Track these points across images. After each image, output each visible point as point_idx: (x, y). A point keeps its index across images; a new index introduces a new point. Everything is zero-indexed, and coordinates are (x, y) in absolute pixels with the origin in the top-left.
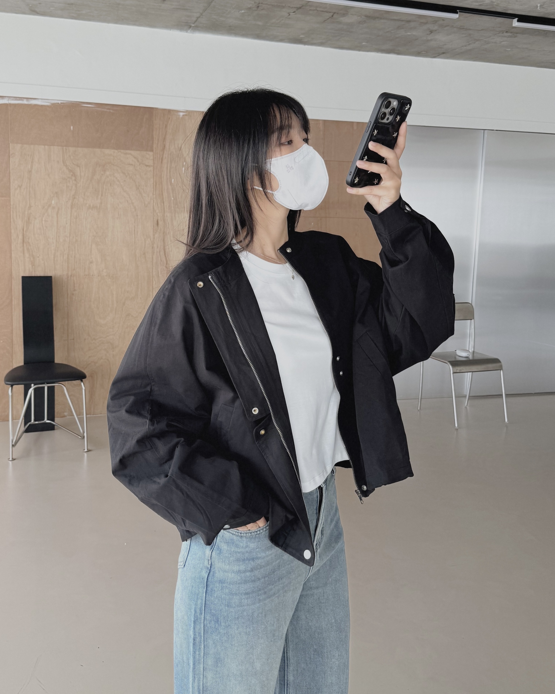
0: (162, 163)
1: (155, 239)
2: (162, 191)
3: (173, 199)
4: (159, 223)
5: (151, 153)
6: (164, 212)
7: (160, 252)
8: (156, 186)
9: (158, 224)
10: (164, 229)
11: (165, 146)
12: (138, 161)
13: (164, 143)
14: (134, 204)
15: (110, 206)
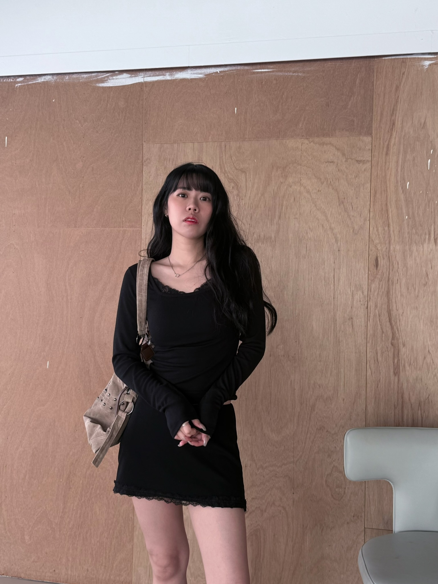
0: (387, 154)
1: (371, 291)
2: (387, 204)
3: (407, 217)
4: (379, 262)
5: (367, 139)
6: (389, 243)
7: (379, 316)
8: (375, 196)
9: (377, 265)
10: (389, 274)
11: (394, 124)
12: (344, 155)
13: (393, 118)
14: (335, 231)
15: (293, 236)
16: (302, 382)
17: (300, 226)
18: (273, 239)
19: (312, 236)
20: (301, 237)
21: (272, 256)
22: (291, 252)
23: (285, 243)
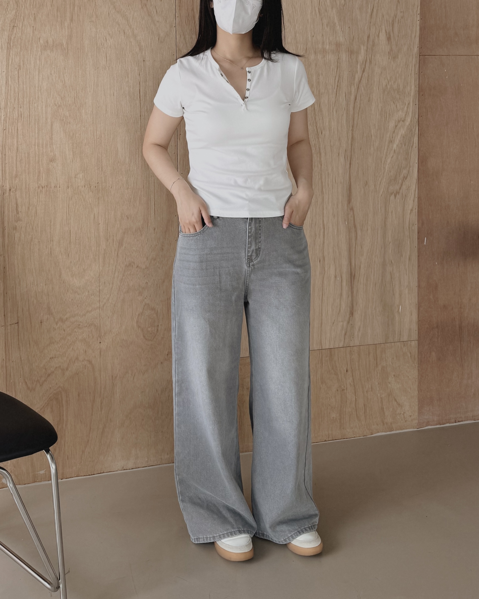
14: (138, 38)
15: (89, 43)
16: (107, 214)
17: (97, 31)
18: (65, 46)
19: (112, 43)
20: (99, 44)
21: (64, 67)
22: (88, 62)
23: (80, 51)
